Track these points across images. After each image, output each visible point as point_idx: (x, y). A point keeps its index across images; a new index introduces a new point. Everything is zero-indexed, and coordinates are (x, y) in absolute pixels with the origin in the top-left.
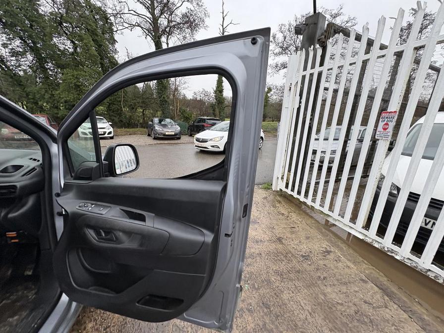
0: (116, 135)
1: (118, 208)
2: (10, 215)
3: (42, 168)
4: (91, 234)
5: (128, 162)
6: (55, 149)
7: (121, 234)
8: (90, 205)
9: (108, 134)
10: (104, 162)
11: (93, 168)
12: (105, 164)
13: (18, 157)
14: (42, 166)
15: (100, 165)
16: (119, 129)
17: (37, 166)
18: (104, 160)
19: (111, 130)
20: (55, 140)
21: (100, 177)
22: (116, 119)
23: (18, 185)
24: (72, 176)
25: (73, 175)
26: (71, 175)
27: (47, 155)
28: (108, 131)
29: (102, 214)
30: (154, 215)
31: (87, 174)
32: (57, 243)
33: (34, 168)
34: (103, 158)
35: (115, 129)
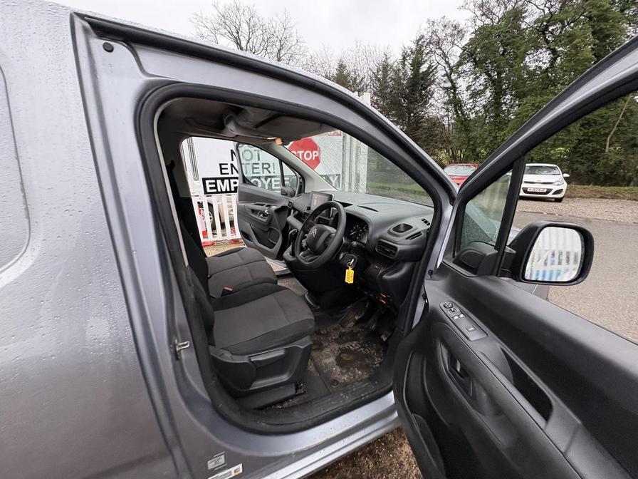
0: (570, 196)
1: (498, 345)
2: (385, 276)
3: (427, 233)
4: (443, 353)
5: (553, 255)
6: (449, 212)
7: (484, 395)
8: (458, 310)
9: (555, 193)
10: (508, 250)
11: (485, 255)
12: (510, 254)
13: (414, 215)
14: (428, 232)
15: (498, 253)
16: (579, 186)
17: (424, 231)
18: (509, 246)
19: (564, 186)
20: (452, 200)
21: (491, 274)
22: (582, 169)
23: (400, 248)
24: (454, 256)
25: (456, 254)
26: (454, 254)
27: (437, 220)
28: (555, 188)
29: (468, 338)
30: (579, 422)
31: (474, 263)
32: (410, 330)
33: (420, 232)
34: (510, 241)
35: (570, 186)
